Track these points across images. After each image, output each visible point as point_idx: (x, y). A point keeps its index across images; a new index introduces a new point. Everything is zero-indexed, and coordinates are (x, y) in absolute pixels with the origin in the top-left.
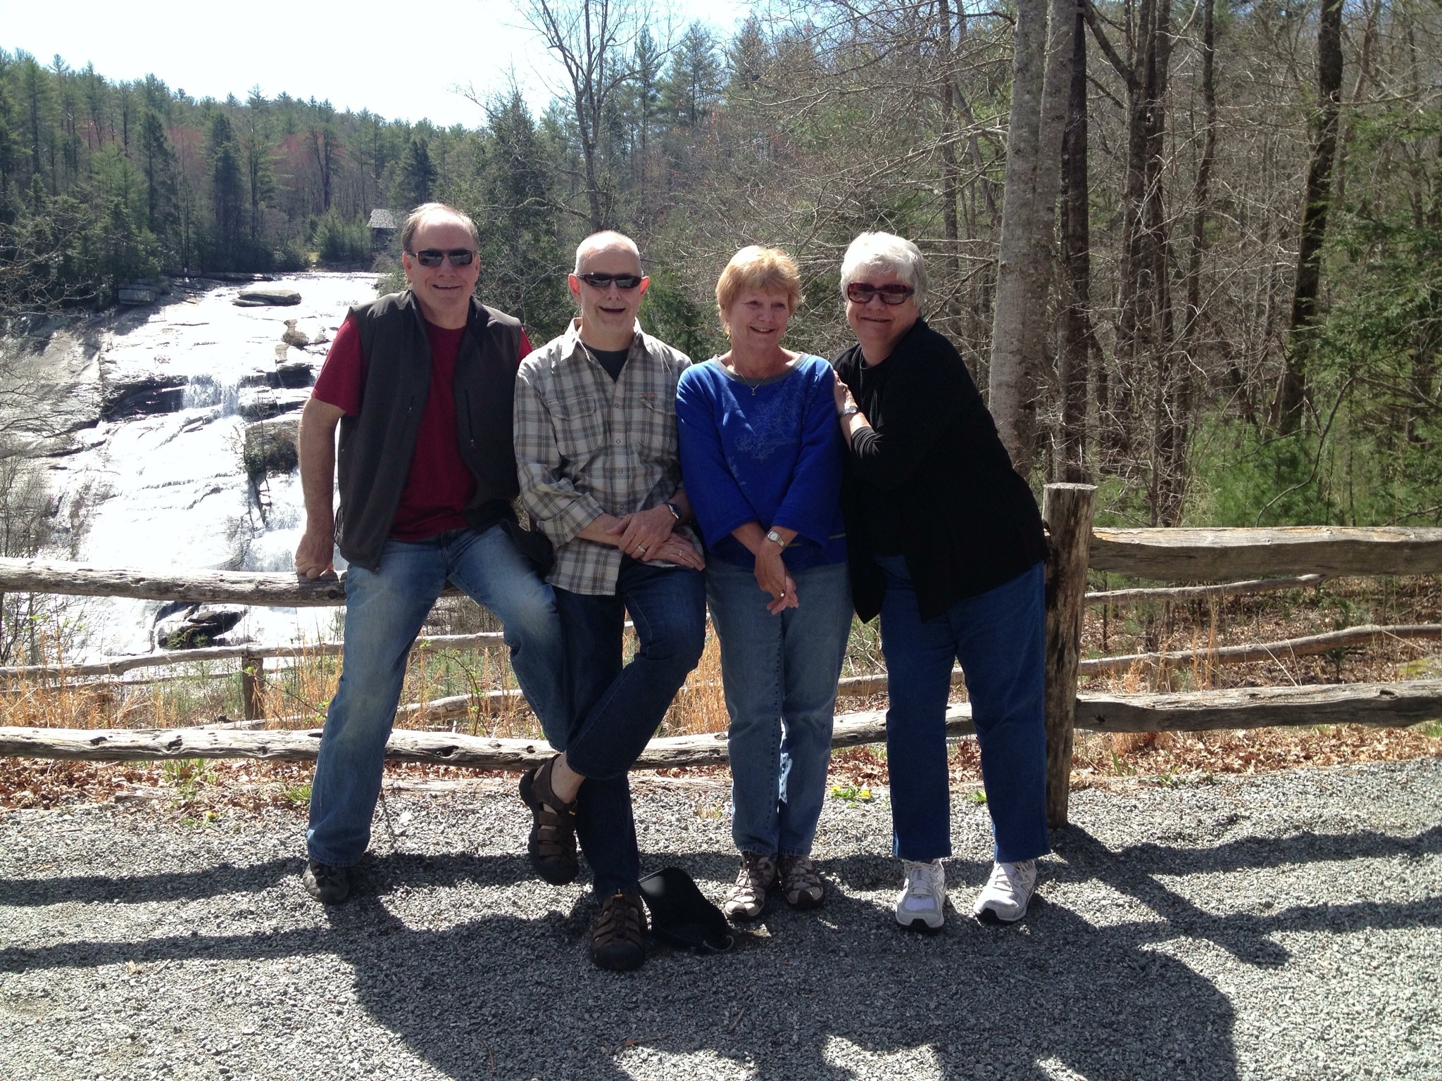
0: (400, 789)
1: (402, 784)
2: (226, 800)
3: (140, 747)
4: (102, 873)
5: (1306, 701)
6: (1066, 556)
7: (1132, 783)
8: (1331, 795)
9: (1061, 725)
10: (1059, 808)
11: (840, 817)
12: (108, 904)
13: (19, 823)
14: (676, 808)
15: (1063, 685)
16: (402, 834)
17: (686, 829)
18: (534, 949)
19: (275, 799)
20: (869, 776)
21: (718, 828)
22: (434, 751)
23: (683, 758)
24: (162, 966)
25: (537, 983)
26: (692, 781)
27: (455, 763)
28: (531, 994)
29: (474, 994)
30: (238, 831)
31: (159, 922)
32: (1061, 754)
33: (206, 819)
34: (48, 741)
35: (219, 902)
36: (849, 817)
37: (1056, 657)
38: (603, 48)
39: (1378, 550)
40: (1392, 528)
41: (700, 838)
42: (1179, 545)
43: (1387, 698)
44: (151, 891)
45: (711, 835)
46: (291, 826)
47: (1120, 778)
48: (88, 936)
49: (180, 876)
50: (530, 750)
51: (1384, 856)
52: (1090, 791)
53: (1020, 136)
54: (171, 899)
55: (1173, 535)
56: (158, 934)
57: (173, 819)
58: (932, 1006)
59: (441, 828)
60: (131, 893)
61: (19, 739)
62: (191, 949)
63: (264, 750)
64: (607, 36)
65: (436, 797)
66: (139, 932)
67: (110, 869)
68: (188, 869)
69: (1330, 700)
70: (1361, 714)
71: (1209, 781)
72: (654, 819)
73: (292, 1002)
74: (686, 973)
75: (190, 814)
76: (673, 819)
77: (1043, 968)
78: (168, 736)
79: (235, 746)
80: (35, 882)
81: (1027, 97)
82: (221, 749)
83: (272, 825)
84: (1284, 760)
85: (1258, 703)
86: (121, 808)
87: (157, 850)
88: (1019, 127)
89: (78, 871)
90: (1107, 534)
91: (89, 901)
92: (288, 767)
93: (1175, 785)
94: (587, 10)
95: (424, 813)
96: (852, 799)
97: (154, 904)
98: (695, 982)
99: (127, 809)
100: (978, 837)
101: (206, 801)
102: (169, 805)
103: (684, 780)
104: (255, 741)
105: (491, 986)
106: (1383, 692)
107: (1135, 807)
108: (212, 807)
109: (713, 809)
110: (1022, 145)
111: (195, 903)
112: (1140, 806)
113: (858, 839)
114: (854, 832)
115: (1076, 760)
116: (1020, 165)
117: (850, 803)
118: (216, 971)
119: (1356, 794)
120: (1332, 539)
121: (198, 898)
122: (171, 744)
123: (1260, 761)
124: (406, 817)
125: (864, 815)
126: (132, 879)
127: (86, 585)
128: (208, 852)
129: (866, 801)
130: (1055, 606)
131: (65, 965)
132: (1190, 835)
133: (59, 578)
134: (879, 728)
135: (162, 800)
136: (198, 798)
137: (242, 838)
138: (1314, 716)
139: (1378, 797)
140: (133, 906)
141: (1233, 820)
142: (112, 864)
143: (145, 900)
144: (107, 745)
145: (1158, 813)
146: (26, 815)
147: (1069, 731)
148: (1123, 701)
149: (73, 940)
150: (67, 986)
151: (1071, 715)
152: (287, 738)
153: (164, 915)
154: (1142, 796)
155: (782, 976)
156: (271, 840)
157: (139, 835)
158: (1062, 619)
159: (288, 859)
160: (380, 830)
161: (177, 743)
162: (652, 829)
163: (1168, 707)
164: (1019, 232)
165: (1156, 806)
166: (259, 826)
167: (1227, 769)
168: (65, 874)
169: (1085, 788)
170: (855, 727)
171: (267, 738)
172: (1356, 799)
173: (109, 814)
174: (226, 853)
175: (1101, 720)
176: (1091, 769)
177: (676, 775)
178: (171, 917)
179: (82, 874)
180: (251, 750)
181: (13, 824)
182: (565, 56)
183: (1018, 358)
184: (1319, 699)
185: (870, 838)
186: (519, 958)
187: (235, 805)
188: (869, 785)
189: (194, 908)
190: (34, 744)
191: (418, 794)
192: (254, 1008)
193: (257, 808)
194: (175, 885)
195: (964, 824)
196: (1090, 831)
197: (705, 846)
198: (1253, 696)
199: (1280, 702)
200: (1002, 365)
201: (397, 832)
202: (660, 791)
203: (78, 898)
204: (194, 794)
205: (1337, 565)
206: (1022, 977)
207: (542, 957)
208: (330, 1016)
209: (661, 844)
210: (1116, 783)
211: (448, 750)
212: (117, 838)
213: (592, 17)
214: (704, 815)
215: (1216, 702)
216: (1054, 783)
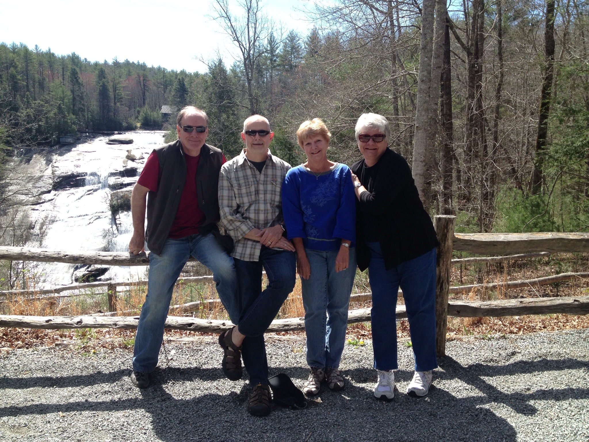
0: (171, 341)
1: (172, 339)
2: (100, 345)
3: (65, 324)
4: (49, 375)
5: (543, 304)
6: (443, 244)
7: (472, 338)
8: (554, 343)
9: (442, 314)
10: (442, 349)
11: (351, 352)
12: (51, 388)
13: (16, 355)
14: (284, 349)
15: (443, 298)
16: (171, 359)
17: (288, 357)
18: (225, 407)
19: (120, 345)
20: (363, 335)
21: (301, 357)
22: (184, 325)
23: (286, 328)
24: (73, 414)
25: (226, 421)
26: (290, 337)
27: (194, 330)
28: (224, 426)
29: (201, 426)
30: (105, 358)
31: (72, 396)
32: (442, 326)
33: (92, 353)
34: (28, 321)
35: (97, 387)
36: (355, 352)
37: (440, 286)
38: (255, 41)
39: (572, 242)
40: (578, 233)
41: (293, 361)
42: (490, 240)
43: (576, 303)
44: (69, 383)
45: (298, 360)
46: (126, 356)
47: (466, 336)
48: (43, 401)
49: (81, 376)
50: (224, 324)
51: (576, 369)
52: (455, 342)
53: (423, 75)
54: (77, 386)
55: (487, 236)
56: (71, 401)
57: (79, 353)
58: (389, 431)
59: (187, 357)
60: (61, 384)
61: (17, 320)
62: (85, 407)
63: (116, 325)
64: (256, 36)
65: (185, 344)
66: (64, 400)
67: (53, 374)
68: (84, 374)
69: (553, 304)
70: (566, 309)
71: (504, 337)
72: (275, 353)
73: (126, 429)
74: (287, 418)
75: (86, 351)
76: (282, 353)
77: (435, 416)
78: (77, 319)
79: (104, 323)
80: (22, 379)
81: (426, 59)
82: (98, 324)
83: (118, 355)
84: (535, 329)
85: (524, 305)
86: (58, 349)
87: (72, 366)
88: (423, 71)
89: (39, 375)
90: (460, 236)
91: (44, 387)
92: (126, 332)
93: (489, 339)
94: (248, 26)
95: (180, 351)
96: (356, 345)
97: (70, 388)
98: (291, 421)
99: (60, 349)
100: (408, 361)
101: (92, 345)
102: (77, 347)
103: (287, 337)
104: (112, 321)
105: (207, 423)
106: (575, 301)
107: (473, 348)
108: (94, 348)
109: (299, 349)
110: (424, 78)
111: (87, 388)
112: (475, 348)
113: (359, 362)
114: (357, 359)
115: (449, 329)
116: (424, 86)
117: (355, 347)
118: (95, 416)
119: (565, 343)
120: (553, 237)
121: (88, 385)
122: (78, 322)
123: (525, 329)
124: (173, 352)
125: (361, 352)
126: (62, 378)
127: (44, 257)
128: (93, 366)
129: (362, 346)
130: (439, 265)
131: (33, 413)
132: (496, 360)
133: (33, 255)
134: (367, 316)
135: (74, 345)
136: (89, 344)
137: (106, 361)
138: (546, 310)
139: (574, 344)
140: (62, 389)
141: (513, 354)
142: (53, 372)
143: (66, 386)
144: (52, 323)
145: (482, 351)
146: (19, 351)
147: (446, 317)
148: (467, 304)
149: (37, 403)
150: (34, 422)
151: (446, 310)
152: (125, 320)
153: (74, 392)
154: (476, 344)
155: (327, 419)
156: (118, 362)
157: (64, 360)
158: (442, 270)
159: (125, 369)
160: (163, 358)
161: (80, 322)
162: (274, 357)
163: (486, 307)
164: (423, 113)
165: (482, 348)
166: (113, 356)
167: (511, 332)
168: (34, 376)
169: (452, 340)
170: (357, 315)
171: (117, 320)
172: (565, 345)
173: (53, 351)
174: (100, 367)
175: (458, 312)
176: (455, 333)
177: (284, 335)
178: (77, 394)
179: (41, 376)
180: (110, 325)
181: (14, 355)
182: (240, 44)
183: (424, 163)
184: (549, 303)
185: (364, 361)
186: (218, 411)
187: (104, 347)
188: (363, 339)
189: (86, 390)
190: (22, 322)
191: (178, 343)
192: (110, 431)
193: (113, 348)
194: (79, 380)
195: (402, 355)
196: (454, 358)
197: (295, 364)
198: (521, 302)
199: (532, 305)
200: (417, 166)
201: (169, 358)
202: (277, 341)
203: (39, 386)
204: (87, 343)
205: (555, 248)
206: (426, 419)
207: (228, 411)
208: (141, 435)
209: (277, 364)
210: (465, 338)
211: (190, 325)
212: (56, 361)
213: (250, 28)
214: (295, 351)
215: (506, 305)
216: (439, 338)
